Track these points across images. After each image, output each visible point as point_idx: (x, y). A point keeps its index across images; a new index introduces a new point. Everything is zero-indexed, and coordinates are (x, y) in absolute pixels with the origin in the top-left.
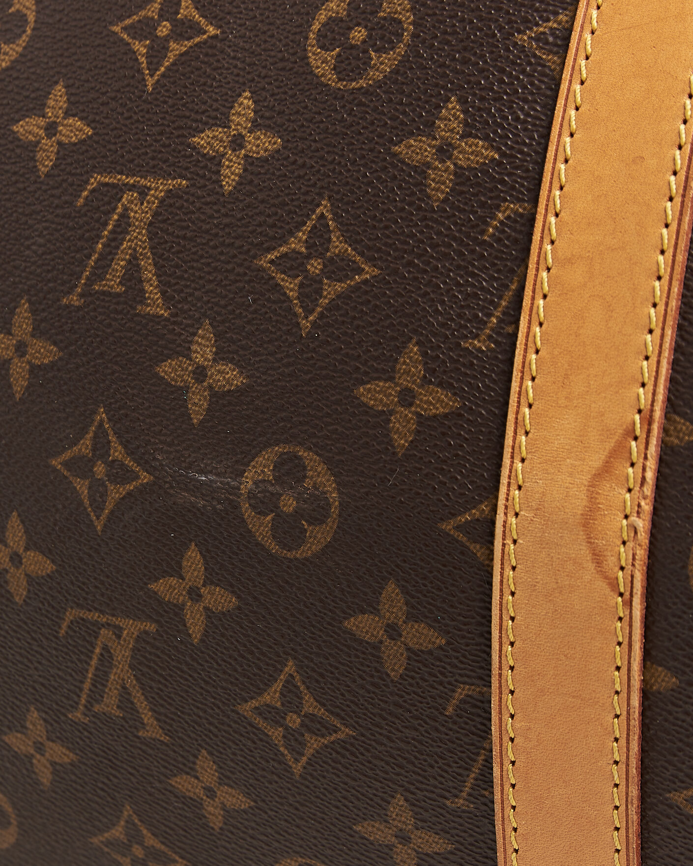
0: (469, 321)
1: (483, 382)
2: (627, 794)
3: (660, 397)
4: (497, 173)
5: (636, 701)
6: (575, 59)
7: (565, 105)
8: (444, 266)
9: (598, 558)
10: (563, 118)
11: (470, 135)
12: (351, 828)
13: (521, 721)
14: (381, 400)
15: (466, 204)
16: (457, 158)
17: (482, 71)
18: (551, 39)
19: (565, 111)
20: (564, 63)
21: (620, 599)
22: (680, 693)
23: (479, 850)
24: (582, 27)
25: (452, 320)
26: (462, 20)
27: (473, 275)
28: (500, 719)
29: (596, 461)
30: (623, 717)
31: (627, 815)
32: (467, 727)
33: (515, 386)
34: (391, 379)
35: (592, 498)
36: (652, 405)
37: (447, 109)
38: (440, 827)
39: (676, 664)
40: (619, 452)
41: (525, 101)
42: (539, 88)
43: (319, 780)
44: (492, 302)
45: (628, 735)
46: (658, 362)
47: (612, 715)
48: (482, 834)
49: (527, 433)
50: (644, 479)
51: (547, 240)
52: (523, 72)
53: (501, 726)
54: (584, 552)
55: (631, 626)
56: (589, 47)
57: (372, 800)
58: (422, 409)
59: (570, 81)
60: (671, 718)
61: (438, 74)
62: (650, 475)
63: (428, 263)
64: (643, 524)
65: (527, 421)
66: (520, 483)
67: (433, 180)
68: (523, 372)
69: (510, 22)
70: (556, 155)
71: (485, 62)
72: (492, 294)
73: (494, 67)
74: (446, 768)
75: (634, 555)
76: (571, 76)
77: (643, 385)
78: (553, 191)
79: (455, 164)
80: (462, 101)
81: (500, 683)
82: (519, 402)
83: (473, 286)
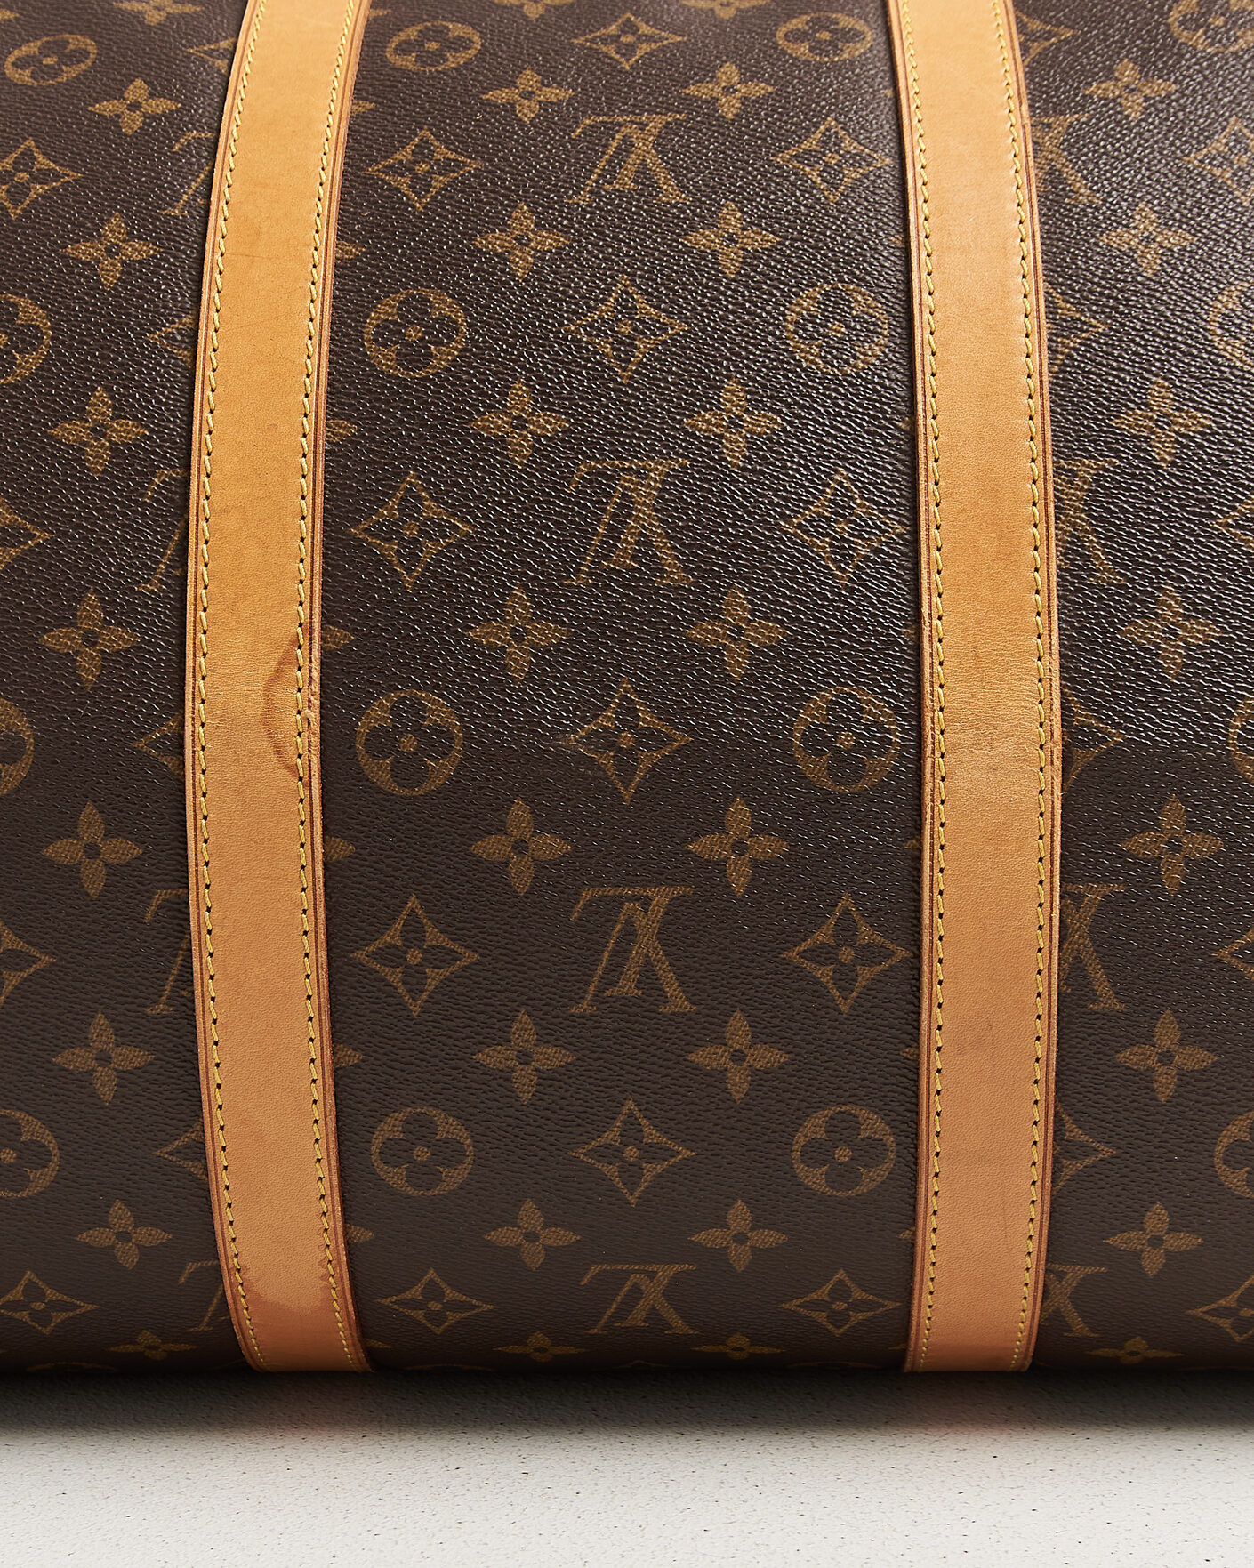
0: (140, 569)
1: (159, 618)
2: (317, 960)
3: (317, 611)
4: (149, 446)
5: (320, 872)
6: (205, 352)
7: (203, 388)
8: (110, 526)
9: (279, 749)
10: (202, 398)
11: (120, 417)
12: (50, 1062)
13: (218, 912)
14: (66, 644)
15: (124, 473)
16: (111, 436)
17: (121, 365)
18: (179, 338)
19: (203, 393)
20: (195, 357)
21: (300, 783)
22: (356, 858)
23: (177, 1056)
24: (207, 326)
25: (124, 569)
26: (95, 324)
27: (137, 530)
28: (198, 913)
29: (269, 669)
30: (310, 889)
31: (318, 981)
32: (165, 930)
33: (189, 616)
34: (73, 624)
35: (269, 700)
36: (311, 618)
37: (95, 396)
38: (140, 1038)
39: (351, 832)
40: (287, 659)
41: (165, 387)
42: (174, 377)
43: (17, 1017)
44: (158, 552)
45: (315, 904)
46: (312, 583)
47: (300, 889)
48: (180, 1037)
49: (204, 655)
50: (311, 678)
51: (202, 497)
52: (159, 364)
53: (199, 921)
54: (267, 746)
55: (311, 805)
56: (215, 342)
57: (71, 1025)
58: (106, 646)
59: (204, 369)
60: (350, 883)
61: (82, 368)
62: (316, 675)
63: (95, 524)
64: (314, 715)
65: (205, 645)
66: (204, 697)
67: (91, 456)
68: (195, 605)
69: (139, 325)
70: (201, 428)
71: (123, 357)
72: (157, 545)
73: (133, 361)
74: (146, 975)
75: (309, 742)
76: (204, 365)
77: (301, 604)
78: (203, 457)
79: (110, 441)
80: (108, 389)
81: (197, 879)
82: (195, 630)
83: (139, 539)
